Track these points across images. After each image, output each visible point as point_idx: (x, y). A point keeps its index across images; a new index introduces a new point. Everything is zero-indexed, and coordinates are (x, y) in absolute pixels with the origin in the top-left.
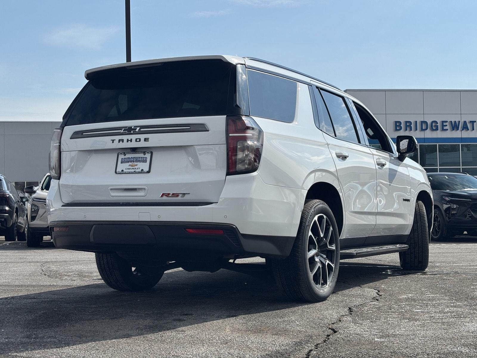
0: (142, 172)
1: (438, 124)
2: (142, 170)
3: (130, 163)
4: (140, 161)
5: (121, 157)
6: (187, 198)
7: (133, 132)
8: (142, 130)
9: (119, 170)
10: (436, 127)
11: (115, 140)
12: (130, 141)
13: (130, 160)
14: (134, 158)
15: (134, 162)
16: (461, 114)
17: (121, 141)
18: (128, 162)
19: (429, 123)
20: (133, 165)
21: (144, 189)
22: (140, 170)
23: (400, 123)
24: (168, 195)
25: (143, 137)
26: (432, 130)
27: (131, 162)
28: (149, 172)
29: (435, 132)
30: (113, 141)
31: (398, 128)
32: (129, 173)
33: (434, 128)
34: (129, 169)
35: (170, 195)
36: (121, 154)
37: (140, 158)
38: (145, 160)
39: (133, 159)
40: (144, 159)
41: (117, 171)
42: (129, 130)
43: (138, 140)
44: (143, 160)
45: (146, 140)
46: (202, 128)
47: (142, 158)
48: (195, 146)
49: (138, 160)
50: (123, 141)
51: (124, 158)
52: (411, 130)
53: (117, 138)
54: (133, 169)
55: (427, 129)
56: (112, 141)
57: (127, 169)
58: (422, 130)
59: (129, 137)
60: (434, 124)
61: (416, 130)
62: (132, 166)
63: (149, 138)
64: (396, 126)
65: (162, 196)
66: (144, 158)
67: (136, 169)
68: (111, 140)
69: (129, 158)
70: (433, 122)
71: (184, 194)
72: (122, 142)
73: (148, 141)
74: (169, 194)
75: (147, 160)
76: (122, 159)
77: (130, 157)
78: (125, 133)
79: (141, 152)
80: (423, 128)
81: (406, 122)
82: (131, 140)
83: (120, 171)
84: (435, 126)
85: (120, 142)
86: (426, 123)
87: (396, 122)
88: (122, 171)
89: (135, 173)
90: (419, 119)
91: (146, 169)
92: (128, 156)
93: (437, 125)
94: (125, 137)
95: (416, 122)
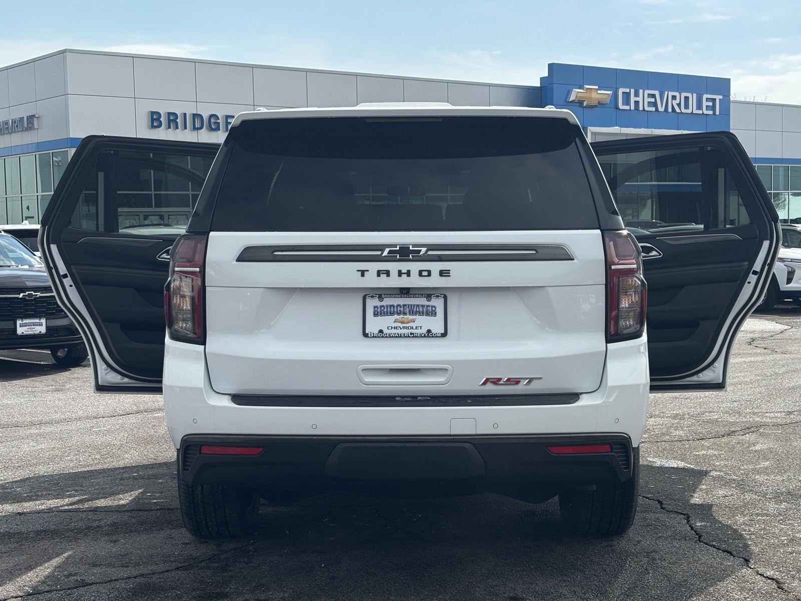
0: (429, 334)
1: (219, 119)
2: (429, 331)
3: (396, 317)
4: (421, 313)
5: (372, 303)
6: (536, 387)
7: (412, 256)
8: (430, 253)
9: (372, 328)
10: (217, 125)
11: (368, 271)
12: (406, 275)
13: (395, 310)
14: (404, 305)
15: (405, 314)
16: (254, 105)
17: (384, 273)
18: (392, 314)
19: (205, 116)
20: (406, 321)
21: (446, 370)
22: (424, 331)
23: (159, 114)
24: (496, 381)
25: (435, 267)
26: (211, 129)
27: (399, 314)
28: (444, 335)
29: (214, 134)
30: (363, 273)
31: (155, 124)
32: (400, 336)
33: (213, 127)
34: (396, 328)
35: (501, 382)
36: (372, 297)
37: (418, 306)
38: (432, 311)
39: (402, 309)
40: (430, 309)
41: (367, 332)
42: (404, 253)
43: (425, 273)
44: (427, 310)
45: (443, 273)
46: (559, 254)
47: (423, 306)
48: (547, 287)
49: (415, 310)
50: (388, 273)
51: (381, 307)
52: (177, 128)
53: (373, 267)
54: (407, 328)
55: (201, 128)
56: (360, 273)
57: (390, 328)
58: (195, 128)
59: (404, 266)
60: (212, 120)
61: (185, 128)
62: (402, 323)
63: (450, 270)
64: (153, 120)
65: (484, 383)
66: (428, 306)
67: (412, 328)
68: (358, 271)
69: (393, 306)
70: (211, 116)
71: (531, 380)
72: (385, 275)
73: (450, 276)
74: (500, 379)
75: (437, 311)
76: (375, 307)
77: (396, 305)
78: (394, 258)
79: (421, 295)
80: (196, 126)
81: (169, 114)
82: (408, 273)
83: (376, 332)
84: (215, 123)
85: (381, 275)
86: (200, 116)
87: (153, 113)
88: (381, 331)
89: (413, 336)
90: (190, 110)
91: (438, 329)
92: (387, 302)
93: (218, 121)
94: (394, 267)
95: (185, 114)
